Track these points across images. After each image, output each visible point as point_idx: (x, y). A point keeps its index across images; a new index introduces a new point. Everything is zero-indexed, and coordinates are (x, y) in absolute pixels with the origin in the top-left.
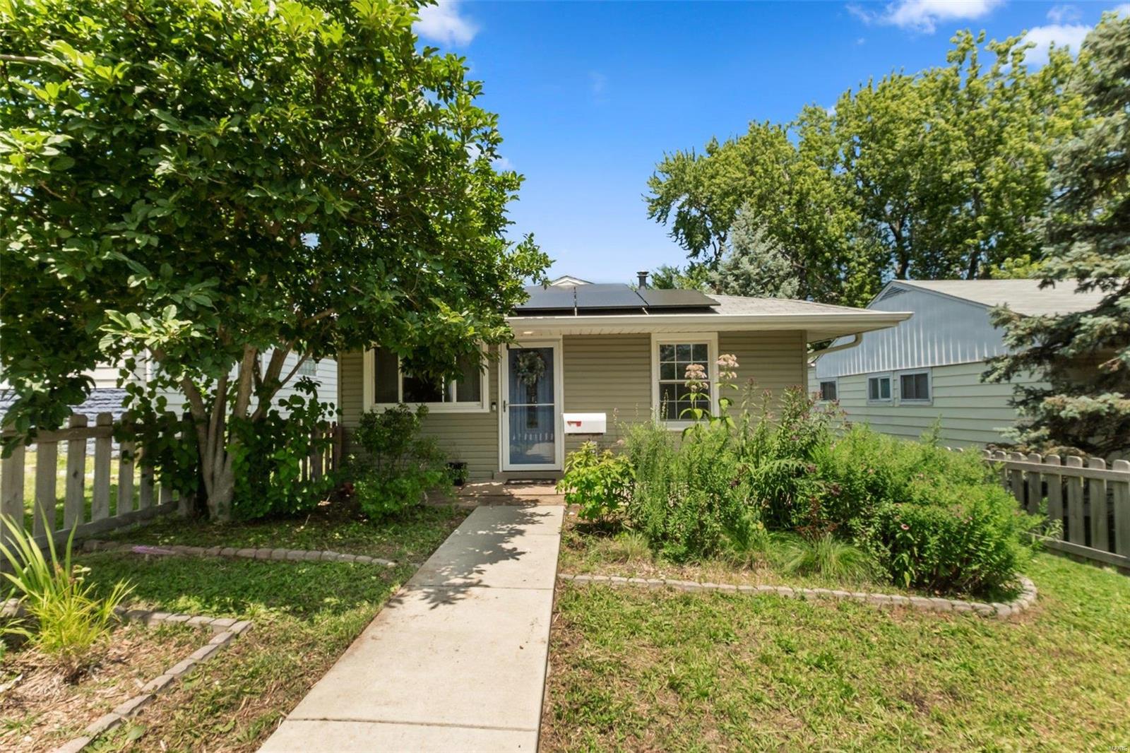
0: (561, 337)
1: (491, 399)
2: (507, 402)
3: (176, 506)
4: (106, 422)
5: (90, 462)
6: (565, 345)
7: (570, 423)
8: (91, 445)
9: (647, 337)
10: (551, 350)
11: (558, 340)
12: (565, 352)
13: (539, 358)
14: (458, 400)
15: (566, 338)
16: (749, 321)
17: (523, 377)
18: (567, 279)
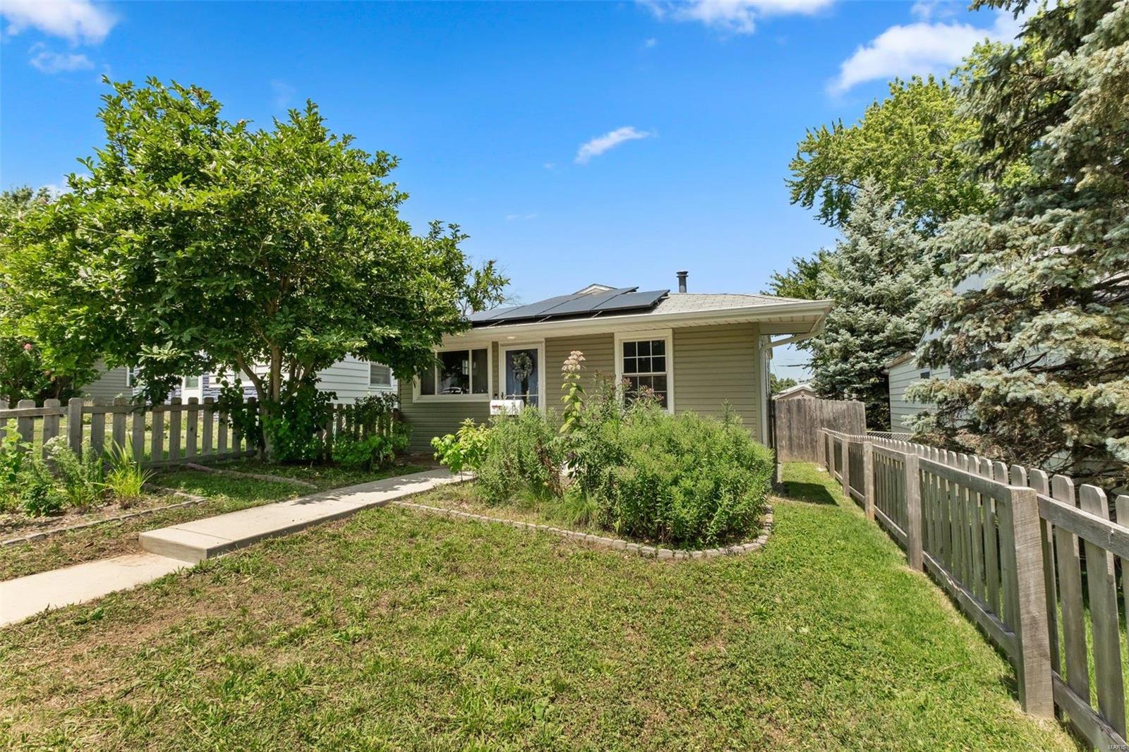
0: (543, 340)
1: (494, 391)
2: (505, 393)
3: (256, 453)
4: (210, 402)
5: (200, 424)
6: (546, 347)
7: (494, 407)
8: (201, 414)
9: (611, 336)
10: (536, 350)
11: (541, 342)
12: (546, 352)
13: (528, 358)
14: (473, 393)
15: (548, 340)
16: (695, 316)
17: (517, 374)
18: (595, 287)
